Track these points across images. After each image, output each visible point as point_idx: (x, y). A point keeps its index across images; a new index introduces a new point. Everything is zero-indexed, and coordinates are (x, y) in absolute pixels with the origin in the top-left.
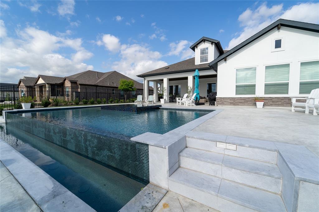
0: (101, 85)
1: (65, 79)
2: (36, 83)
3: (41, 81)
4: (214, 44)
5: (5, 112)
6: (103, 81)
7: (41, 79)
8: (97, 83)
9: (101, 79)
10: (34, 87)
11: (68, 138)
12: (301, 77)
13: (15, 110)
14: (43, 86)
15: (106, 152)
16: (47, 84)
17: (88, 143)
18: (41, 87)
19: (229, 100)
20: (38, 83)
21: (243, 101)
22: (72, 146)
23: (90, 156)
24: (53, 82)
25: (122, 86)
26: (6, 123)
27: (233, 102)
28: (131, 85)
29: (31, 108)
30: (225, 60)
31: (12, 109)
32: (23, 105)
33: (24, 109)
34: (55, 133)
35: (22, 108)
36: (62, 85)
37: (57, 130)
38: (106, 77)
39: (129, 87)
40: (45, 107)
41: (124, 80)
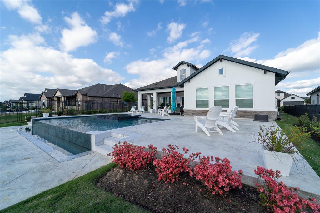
0: (107, 96)
1: (78, 92)
2: (55, 95)
3: (58, 94)
4: (190, 66)
5: (33, 120)
6: (109, 93)
7: (58, 92)
8: (104, 95)
9: (107, 92)
10: (53, 98)
11: (66, 134)
12: (236, 96)
13: (38, 118)
14: (60, 97)
15: (80, 140)
16: (63, 96)
17: (73, 136)
18: (59, 98)
19: (192, 112)
20: (56, 95)
21: (201, 112)
22: (67, 138)
23: (74, 142)
24: (68, 95)
25: (125, 97)
26: (33, 127)
27: (195, 113)
28: (132, 97)
29: (49, 116)
30: (189, 82)
31: (37, 118)
32: (44, 114)
33: (44, 117)
34: (60, 132)
35: (43, 117)
36: (75, 97)
37: (61, 131)
38: (113, 90)
39: (131, 98)
40: (59, 116)
41: (127, 92)
